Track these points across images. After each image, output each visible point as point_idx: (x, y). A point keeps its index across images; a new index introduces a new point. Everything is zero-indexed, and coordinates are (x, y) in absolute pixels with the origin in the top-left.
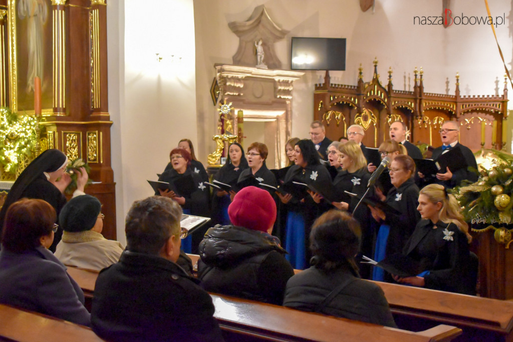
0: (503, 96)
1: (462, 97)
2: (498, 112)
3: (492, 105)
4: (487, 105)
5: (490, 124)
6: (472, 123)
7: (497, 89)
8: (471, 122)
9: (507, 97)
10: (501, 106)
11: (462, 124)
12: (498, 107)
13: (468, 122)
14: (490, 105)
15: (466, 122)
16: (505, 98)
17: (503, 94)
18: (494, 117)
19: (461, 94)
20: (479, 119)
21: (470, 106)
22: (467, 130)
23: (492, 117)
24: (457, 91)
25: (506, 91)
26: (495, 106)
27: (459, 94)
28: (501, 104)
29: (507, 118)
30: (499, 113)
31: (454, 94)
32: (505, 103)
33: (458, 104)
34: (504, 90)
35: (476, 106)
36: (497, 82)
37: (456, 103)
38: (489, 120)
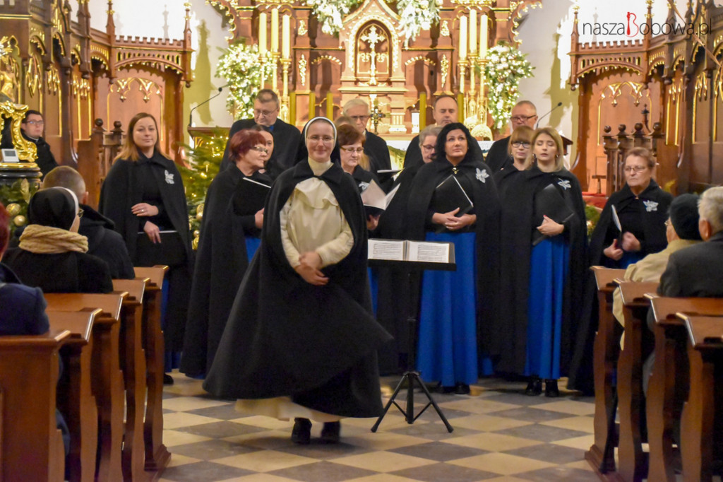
0: (184, 42)
1: (118, 38)
2: (175, 71)
3: (166, 57)
4: (159, 56)
5: (158, 92)
6: (129, 88)
7: (166, 28)
8: (127, 87)
9: (190, 45)
10: (180, 59)
11: (112, 91)
12: (175, 61)
13: (123, 87)
14: (163, 57)
15: (118, 86)
16: (188, 47)
17: (183, 38)
18: (166, 79)
19: (116, 33)
20: (140, 83)
21: (131, 56)
22: (121, 101)
23: (160, 80)
24: (110, 25)
25: (189, 32)
26: (170, 59)
27: (114, 32)
28: (180, 55)
29: (191, 83)
30: (178, 73)
31: (105, 30)
32: (188, 57)
33: (113, 50)
34: (185, 32)
35: (141, 57)
36: (165, 14)
37: (109, 48)
38: (157, 86)
